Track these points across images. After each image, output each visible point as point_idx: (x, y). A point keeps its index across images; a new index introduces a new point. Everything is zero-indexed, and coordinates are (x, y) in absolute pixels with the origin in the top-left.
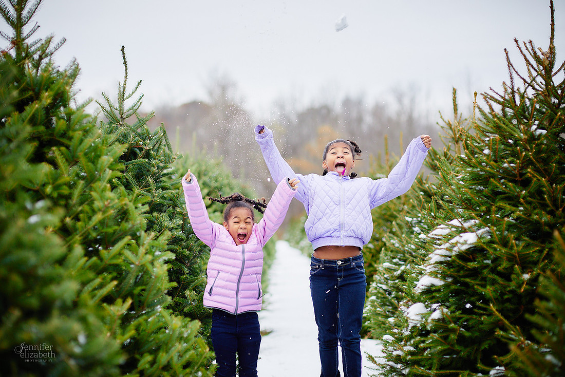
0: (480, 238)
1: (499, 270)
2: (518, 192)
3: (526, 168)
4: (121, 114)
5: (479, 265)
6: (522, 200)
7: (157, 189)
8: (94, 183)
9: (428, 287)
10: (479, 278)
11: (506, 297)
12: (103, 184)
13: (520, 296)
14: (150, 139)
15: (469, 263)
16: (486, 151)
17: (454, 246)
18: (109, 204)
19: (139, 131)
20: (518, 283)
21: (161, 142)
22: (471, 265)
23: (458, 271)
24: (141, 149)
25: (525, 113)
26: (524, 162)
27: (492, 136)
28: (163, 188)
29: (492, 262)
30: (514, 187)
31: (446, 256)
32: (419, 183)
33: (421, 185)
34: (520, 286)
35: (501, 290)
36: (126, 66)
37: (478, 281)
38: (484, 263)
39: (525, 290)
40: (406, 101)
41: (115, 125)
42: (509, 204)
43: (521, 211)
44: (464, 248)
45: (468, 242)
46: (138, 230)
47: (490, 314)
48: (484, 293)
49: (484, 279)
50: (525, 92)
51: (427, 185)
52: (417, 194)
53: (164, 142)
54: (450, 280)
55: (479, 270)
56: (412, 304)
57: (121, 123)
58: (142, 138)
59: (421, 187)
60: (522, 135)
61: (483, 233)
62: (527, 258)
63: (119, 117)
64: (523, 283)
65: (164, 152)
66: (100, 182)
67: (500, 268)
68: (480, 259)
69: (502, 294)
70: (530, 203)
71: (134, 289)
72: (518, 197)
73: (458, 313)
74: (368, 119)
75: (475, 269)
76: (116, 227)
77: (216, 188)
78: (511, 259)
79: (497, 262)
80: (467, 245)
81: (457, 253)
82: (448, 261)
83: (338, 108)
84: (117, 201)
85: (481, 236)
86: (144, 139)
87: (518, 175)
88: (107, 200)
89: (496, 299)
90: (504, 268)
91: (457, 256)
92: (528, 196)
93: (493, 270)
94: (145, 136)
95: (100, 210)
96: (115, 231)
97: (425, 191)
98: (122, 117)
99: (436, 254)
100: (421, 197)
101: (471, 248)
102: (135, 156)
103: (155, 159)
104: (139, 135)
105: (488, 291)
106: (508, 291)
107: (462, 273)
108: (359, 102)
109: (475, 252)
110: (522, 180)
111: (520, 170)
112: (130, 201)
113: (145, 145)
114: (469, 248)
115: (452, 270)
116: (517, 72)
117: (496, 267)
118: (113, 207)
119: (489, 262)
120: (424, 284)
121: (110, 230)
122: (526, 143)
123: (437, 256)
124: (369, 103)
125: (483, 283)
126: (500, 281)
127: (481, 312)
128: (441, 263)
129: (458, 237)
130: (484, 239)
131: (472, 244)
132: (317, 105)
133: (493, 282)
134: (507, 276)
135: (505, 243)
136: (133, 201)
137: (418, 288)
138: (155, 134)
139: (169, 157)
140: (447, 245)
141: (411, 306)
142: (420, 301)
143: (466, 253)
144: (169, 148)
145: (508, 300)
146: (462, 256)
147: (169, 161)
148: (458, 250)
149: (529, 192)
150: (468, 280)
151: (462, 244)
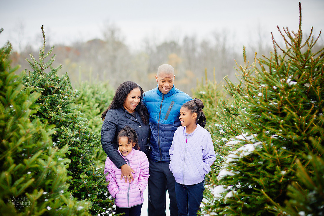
0: (256, 148)
1: (267, 169)
2: (279, 121)
3: (284, 106)
4: (41, 67)
5: (255, 165)
6: (281, 126)
7: (63, 113)
8: (20, 118)
9: (225, 176)
10: (256, 172)
11: (271, 185)
12: (26, 119)
13: (280, 185)
14: (59, 82)
15: (249, 164)
16: (260, 94)
17: (240, 153)
18: (29, 131)
19: (53, 77)
20: (278, 177)
21: (66, 84)
22: (251, 165)
23: (243, 168)
24: (54, 88)
25: (283, 70)
26: (283, 102)
27: (263, 85)
28: (67, 112)
29: (263, 163)
30: (277, 118)
31: (236, 158)
32: (223, 104)
33: (224, 105)
34: (280, 178)
35: (268, 180)
36: (44, 38)
37: (255, 174)
38: (258, 164)
39: (283, 181)
40: (221, 40)
41: (38, 74)
42: (273, 128)
43: (280, 132)
44: (246, 154)
45: (249, 151)
46: (47, 146)
47: (262, 195)
48: (258, 182)
49: (259, 173)
50: (284, 58)
51: (228, 105)
52: (222, 110)
53: (67, 84)
54: (238, 173)
55: (255, 167)
56: (216, 186)
57: (41, 72)
58: (54, 81)
59: (224, 106)
60: (281, 85)
61: (258, 145)
62: (284, 161)
63: (40, 69)
64: (281, 177)
65: (68, 90)
66: (24, 117)
67: (267, 167)
68: (256, 161)
69: (269, 183)
70: (286, 127)
71: (46, 182)
72: (279, 123)
73: (243, 194)
74: (199, 50)
75: (253, 167)
76: (34, 145)
77: (104, 101)
78: (275, 161)
79: (266, 163)
80: (248, 153)
81: (242, 157)
82: (237, 161)
83: (181, 43)
84: (34, 129)
85: (256, 147)
86: (55, 82)
87: (279, 110)
88: (28, 129)
89: (266, 186)
90: (270, 167)
91: (242, 159)
92: (285, 123)
93: (264, 168)
94: (56, 81)
95: (23, 135)
96: (33, 147)
97: (227, 109)
98: (42, 69)
99: (230, 157)
100: (224, 112)
101: (251, 154)
102: (50, 92)
103: (62, 94)
104: (53, 80)
105: (261, 181)
106: (273, 181)
107: (245, 169)
108: (193, 40)
109: (253, 157)
110: (281, 113)
111: (280, 106)
112: (43, 128)
113: (56, 86)
114: (250, 154)
115: (239, 167)
116: (279, 46)
117: (266, 166)
118: (32, 133)
119: (261, 163)
120: (222, 175)
121: (30, 147)
122: (284, 90)
123: (230, 158)
124: (199, 40)
125: (258, 175)
126: (268, 175)
127: (257, 193)
128: (233, 162)
129: (243, 147)
130: (258, 149)
131: (251, 152)
132: (168, 41)
133: (264, 176)
134: (272, 172)
135: (271, 152)
136: (45, 128)
137: (219, 177)
138: (62, 79)
139: (71, 93)
140: (236, 152)
141: (215, 187)
142: (220, 185)
143: (248, 157)
144: (71, 87)
145: (273, 187)
146: (245, 159)
147: (70, 95)
148: (242, 155)
149: (285, 121)
150: (249, 173)
151: (246, 152)
